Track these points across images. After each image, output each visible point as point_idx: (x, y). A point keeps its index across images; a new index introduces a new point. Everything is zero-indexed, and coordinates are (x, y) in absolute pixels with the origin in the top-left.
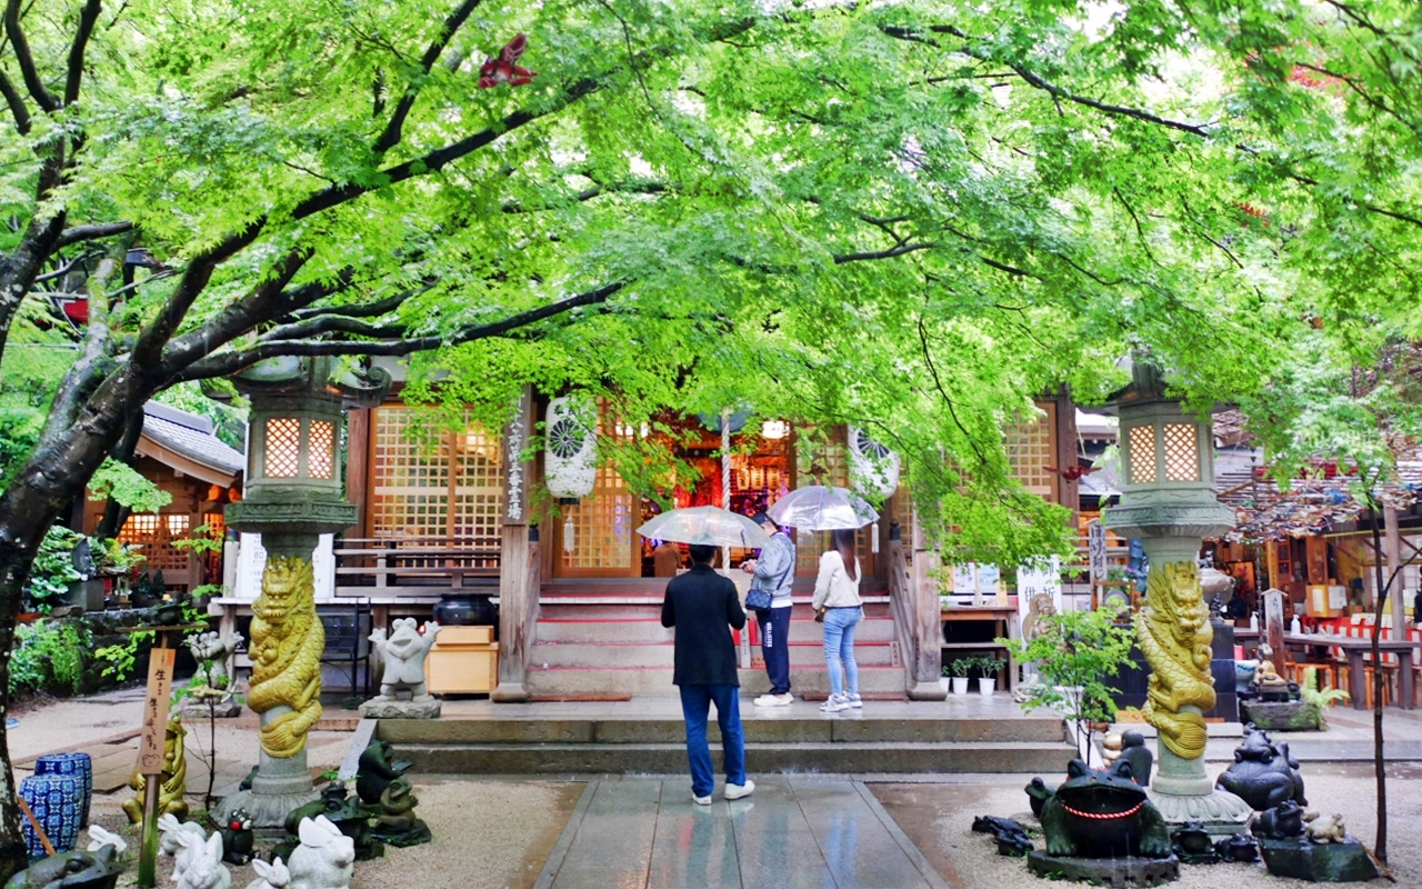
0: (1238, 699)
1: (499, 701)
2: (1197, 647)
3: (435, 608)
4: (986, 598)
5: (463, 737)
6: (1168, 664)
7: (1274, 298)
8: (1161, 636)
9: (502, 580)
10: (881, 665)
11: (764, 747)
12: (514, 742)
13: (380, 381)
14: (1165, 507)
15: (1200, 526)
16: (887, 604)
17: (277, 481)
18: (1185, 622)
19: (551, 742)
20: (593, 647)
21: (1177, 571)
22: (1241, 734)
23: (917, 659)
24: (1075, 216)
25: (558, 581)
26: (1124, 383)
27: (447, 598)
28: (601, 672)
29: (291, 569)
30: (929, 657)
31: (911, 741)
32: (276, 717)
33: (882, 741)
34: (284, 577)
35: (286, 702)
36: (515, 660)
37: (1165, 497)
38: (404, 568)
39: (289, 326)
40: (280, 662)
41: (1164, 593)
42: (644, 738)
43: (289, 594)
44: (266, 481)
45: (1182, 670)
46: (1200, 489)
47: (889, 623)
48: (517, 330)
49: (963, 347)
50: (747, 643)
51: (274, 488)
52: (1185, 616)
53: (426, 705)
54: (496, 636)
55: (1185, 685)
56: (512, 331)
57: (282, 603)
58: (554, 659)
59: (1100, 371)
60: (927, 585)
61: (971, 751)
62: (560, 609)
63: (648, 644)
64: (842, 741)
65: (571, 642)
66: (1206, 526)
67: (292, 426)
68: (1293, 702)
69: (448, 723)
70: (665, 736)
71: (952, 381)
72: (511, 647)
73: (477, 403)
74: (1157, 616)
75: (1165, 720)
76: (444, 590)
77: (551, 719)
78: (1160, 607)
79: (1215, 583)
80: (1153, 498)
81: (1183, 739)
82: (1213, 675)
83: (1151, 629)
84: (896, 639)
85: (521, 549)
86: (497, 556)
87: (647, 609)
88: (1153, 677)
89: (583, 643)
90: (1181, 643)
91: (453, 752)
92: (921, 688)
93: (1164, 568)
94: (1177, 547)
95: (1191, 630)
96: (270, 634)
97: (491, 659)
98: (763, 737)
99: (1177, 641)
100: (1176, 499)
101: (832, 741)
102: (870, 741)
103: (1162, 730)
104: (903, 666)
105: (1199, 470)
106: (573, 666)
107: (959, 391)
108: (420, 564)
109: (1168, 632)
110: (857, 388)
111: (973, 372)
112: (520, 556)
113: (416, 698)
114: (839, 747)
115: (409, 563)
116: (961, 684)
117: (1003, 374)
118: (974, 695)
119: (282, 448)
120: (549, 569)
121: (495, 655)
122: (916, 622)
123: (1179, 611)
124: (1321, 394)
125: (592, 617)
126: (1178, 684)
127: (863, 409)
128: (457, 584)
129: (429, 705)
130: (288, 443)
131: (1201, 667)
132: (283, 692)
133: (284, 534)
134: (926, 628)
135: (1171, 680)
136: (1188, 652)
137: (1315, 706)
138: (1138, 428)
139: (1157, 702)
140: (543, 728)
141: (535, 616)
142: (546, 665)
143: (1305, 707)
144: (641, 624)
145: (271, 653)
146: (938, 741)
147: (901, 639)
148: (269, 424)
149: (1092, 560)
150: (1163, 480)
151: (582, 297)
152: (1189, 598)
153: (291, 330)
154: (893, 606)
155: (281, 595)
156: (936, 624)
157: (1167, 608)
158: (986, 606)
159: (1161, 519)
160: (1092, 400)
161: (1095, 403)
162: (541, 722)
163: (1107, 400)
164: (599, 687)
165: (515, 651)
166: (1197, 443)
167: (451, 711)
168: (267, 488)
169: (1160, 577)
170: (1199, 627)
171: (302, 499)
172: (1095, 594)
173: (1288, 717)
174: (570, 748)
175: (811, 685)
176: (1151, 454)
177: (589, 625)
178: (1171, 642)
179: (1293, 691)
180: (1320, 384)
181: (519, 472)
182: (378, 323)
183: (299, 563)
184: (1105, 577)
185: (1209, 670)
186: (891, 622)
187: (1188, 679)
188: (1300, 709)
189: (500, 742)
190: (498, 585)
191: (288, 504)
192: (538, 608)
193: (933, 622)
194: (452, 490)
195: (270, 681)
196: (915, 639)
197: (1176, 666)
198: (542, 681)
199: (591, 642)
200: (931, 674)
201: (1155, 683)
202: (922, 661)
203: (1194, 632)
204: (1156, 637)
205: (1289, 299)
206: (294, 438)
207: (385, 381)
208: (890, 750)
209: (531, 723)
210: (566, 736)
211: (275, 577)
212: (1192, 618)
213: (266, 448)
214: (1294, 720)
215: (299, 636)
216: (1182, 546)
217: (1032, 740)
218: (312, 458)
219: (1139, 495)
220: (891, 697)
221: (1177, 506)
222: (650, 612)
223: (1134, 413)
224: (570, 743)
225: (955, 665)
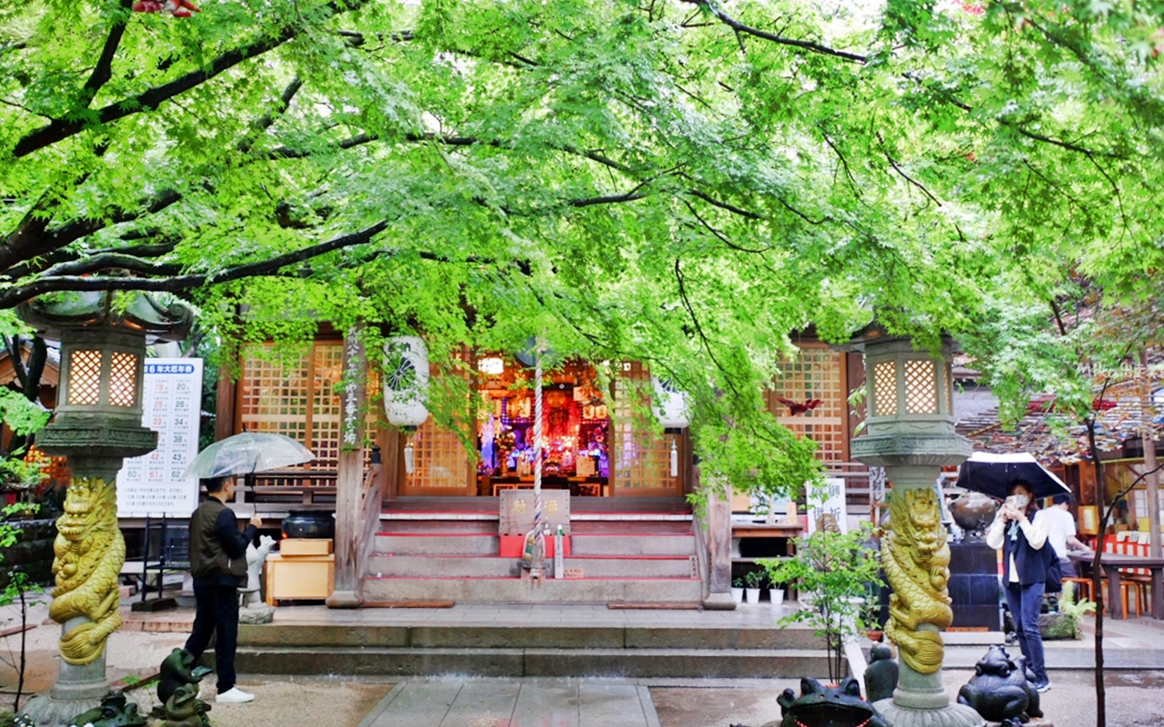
0: (1002, 611)
1: (333, 607)
2: (934, 569)
3: (284, 523)
4: (778, 517)
5: (291, 640)
6: (906, 584)
7: (974, 236)
8: (902, 558)
9: (338, 499)
10: (682, 577)
11: (561, 652)
12: (337, 646)
13: (180, 317)
14: (904, 437)
15: (936, 456)
16: (690, 522)
17: (80, 409)
18: (923, 546)
19: (367, 646)
20: (424, 559)
21: (916, 498)
22: (1003, 642)
23: (710, 572)
24: (797, 161)
25: (402, 499)
26: (866, 322)
27: (294, 514)
28: (428, 581)
29: (91, 490)
30: (721, 571)
31: (696, 648)
32: (75, 626)
33: (670, 647)
34: (84, 497)
35: (83, 613)
36: (348, 571)
37: (904, 428)
38: (266, 486)
39: (69, 263)
40: (79, 576)
41: (904, 518)
42: (455, 643)
43: (88, 513)
44: (69, 408)
45: (920, 590)
46: (938, 421)
47: (690, 539)
48: (288, 268)
49: (721, 290)
50: (561, 557)
51: (76, 415)
52: (921, 540)
53: (258, 611)
54: (332, 549)
55: (923, 604)
56: (282, 270)
57: (80, 521)
58: (387, 570)
59: (842, 311)
60: (719, 506)
61: (749, 658)
62: (399, 524)
63: (474, 555)
64: (634, 647)
65: (405, 554)
66: (941, 456)
67: (94, 358)
68: (1052, 613)
69: (279, 627)
70: (473, 641)
71: (711, 321)
72: (345, 559)
73: (277, 337)
74: (898, 540)
75: (903, 637)
76: (296, 507)
77: (371, 625)
78: (901, 531)
79: (981, 506)
80: (895, 429)
81: (922, 654)
82: (950, 596)
83: (893, 552)
84: (696, 554)
85: (356, 471)
86: (333, 477)
87: (475, 524)
88: (893, 597)
89: (416, 555)
90: (919, 565)
91: (278, 655)
92: (714, 599)
93: (905, 495)
94: (915, 476)
95: (928, 553)
96: (69, 550)
97: (330, 568)
98: (561, 643)
99: (915, 562)
100: (917, 431)
101: (625, 647)
102: (658, 648)
103: (903, 647)
104: (700, 578)
105: (937, 404)
106: (405, 576)
107: (717, 330)
108: (281, 483)
109: (908, 555)
110: (637, 328)
111: (731, 312)
112: (354, 477)
113: (250, 605)
114: (629, 653)
115: (271, 481)
116: (754, 594)
117: (762, 315)
118: (765, 605)
119: (86, 377)
120: (394, 488)
121: (333, 565)
122: (710, 539)
123: (917, 535)
124: (1024, 332)
125: (426, 532)
126: (916, 603)
127: (645, 347)
128: (307, 501)
129: (262, 611)
130: (91, 373)
131: (937, 588)
132: (80, 604)
133: (87, 457)
134: (718, 545)
135: (909, 600)
136: (927, 574)
137: (1071, 617)
138: (882, 364)
139: (897, 620)
140: (363, 633)
141: (376, 530)
142: (379, 575)
143: (1061, 618)
144: (468, 538)
145: (70, 567)
146: (721, 648)
147: (700, 553)
148: (74, 356)
149: (871, 484)
150: (903, 412)
151: (346, 238)
152: (926, 524)
153: (70, 267)
154: (694, 523)
155: (80, 514)
156: (728, 540)
157: (907, 532)
158: (778, 525)
159: (900, 449)
160: (837, 338)
161: (840, 341)
162: (362, 627)
163: (851, 338)
164: (427, 595)
165: (349, 562)
166: (935, 379)
167: (285, 617)
168: (70, 415)
169: (901, 503)
170: (935, 550)
171: (100, 425)
172: (874, 514)
173: (1047, 627)
174: (384, 652)
175: (617, 594)
176: (893, 388)
177: (422, 538)
178: (910, 564)
179: (1052, 603)
180: (1025, 322)
181: (354, 402)
182: (158, 262)
183: (101, 484)
184: (883, 499)
185: (946, 590)
186: (691, 538)
187: (925, 599)
188: (1058, 620)
189: (323, 645)
190: (335, 502)
191: (86, 430)
192: (378, 524)
193: (724, 539)
194: (310, 418)
195: (69, 594)
196: (709, 555)
197: (915, 586)
198: (374, 589)
199: (424, 554)
200: (721, 586)
201: (895, 603)
202: (714, 573)
203: (932, 556)
204: (896, 559)
205: (990, 238)
206: (96, 369)
207: (185, 317)
208: (675, 657)
209: (352, 629)
210: (384, 640)
211: (77, 497)
212: (929, 542)
213: (71, 378)
214: (1052, 630)
215: (98, 552)
216: (921, 475)
217: (807, 648)
218: (114, 387)
219: (881, 427)
220: (686, 606)
221: (914, 437)
222: (478, 527)
223: (878, 351)
224: (387, 647)
225: (748, 577)
